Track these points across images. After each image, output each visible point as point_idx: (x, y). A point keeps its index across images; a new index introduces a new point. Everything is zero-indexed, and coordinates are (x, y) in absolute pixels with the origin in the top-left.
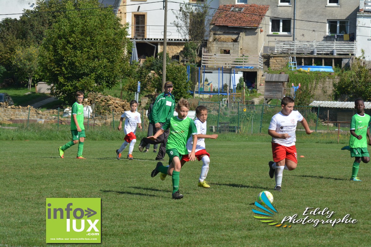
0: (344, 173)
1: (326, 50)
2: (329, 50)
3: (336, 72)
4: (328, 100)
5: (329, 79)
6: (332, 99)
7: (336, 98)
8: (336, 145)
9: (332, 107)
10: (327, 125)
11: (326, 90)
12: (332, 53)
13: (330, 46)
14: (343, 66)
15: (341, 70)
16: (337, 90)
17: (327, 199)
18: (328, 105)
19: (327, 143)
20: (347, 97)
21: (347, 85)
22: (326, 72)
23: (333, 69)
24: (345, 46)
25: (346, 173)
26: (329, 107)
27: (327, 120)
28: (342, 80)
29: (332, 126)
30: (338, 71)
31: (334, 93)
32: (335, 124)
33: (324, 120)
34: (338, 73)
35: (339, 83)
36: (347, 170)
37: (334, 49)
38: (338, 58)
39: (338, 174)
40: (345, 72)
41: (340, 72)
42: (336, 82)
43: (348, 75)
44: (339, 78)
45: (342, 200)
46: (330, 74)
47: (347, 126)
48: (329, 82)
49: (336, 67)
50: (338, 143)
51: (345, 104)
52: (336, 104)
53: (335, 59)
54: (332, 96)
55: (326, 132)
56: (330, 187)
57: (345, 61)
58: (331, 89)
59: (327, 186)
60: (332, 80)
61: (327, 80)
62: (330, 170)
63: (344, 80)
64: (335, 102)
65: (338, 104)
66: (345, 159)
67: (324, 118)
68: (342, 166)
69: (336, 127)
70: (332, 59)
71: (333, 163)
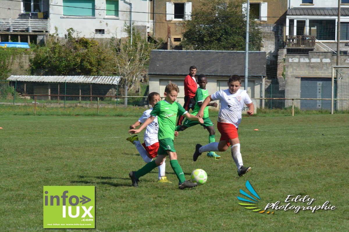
0: (40, 142)
1: (22, 28)
2: (24, 28)
3: (32, 48)
4: (25, 74)
5: (25, 54)
6: (29, 74)
7: (32, 72)
8: (34, 116)
9: (28, 81)
10: (24, 98)
11: (23, 65)
12: (27, 30)
13: (25, 24)
14: (38, 42)
15: (36, 46)
16: (33, 65)
17: (24, 168)
18: (25, 79)
19: (24, 115)
20: (42, 71)
21: (42, 60)
22: (22, 48)
23: (29, 45)
24: (39, 24)
25: (41, 142)
26: (25, 81)
27: (24, 93)
28: (37, 56)
29: (29, 99)
30: (34, 47)
31: (31, 68)
32: (32, 97)
33: (22, 94)
34: (34, 49)
35: (34, 58)
36: (43, 140)
37: (29, 26)
38: (33, 35)
39: (34, 144)
40: (40, 48)
41: (35, 48)
42: (32, 58)
43: (43, 51)
44: (35, 53)
45: (38, 167)
46: (26, 49)
47: (43, 99)
48: (26, 57)
49: (31, 44)
50: (34, 115)
51: (41, 78)
52: (32, 78)
53: (30, 35)
54: (29, 70)
55: (23, 104)
56: (27, 156)
57: (40, 38)
58: (27, 64)
59: (24, 155)
60: (28, 56)
61: (24, 55)
62: (27, 140)
63: (40, 55)
64: (32, 76)
65: (34, 78)
66: (41, 129)
67: (21, 92)
68: (38, 136)
69: (32, 100)
70: (27, 35)
71: (29, 133)
